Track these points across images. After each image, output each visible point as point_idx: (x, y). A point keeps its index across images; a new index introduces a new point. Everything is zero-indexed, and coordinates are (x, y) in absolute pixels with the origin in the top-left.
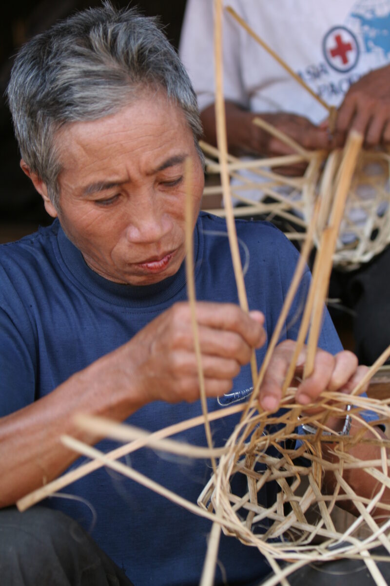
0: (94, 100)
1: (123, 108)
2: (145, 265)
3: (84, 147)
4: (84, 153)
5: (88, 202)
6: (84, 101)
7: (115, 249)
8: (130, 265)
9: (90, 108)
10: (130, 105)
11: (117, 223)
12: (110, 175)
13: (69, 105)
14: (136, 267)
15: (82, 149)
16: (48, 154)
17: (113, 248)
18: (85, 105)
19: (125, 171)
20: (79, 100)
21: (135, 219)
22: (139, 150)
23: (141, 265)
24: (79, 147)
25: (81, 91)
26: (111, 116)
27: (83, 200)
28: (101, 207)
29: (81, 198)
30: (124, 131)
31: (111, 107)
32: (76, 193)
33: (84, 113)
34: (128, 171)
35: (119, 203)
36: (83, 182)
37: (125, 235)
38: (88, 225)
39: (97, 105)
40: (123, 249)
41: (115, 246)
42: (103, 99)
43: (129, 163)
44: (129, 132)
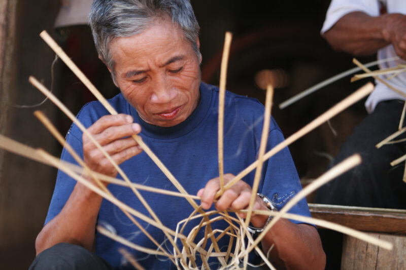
0: (128, 26)
2: (162, 115)
3: (124, 51)
4: (125, 55)
5: (129, 81)
6: (124, 26)
8: (154, 114)
9: (127, 30)
10: (149, 29)
11: (145, 92)
12: (139, 67)
13: (116, 27)
14: (157, 116)
18: (124, 28)
19: (147, 65)
20: (121, 25)
21: (155, 91)
22: (154, 53)
23: (160, 115)
24: (122, 51)
25: (122, 21)
26: (138, 34)
27: (126, 80)
30: (145, 43)
31: (138, 30)
32: (123, 76)
33: (124, 32)
35: (146, 82)
36: (125, 71)
37: (150, 99)
39: (130, 28)
42: (134, 25)
43: (149, 61)
44: (148, 44)
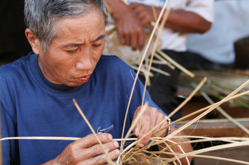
0: (77, 9)
1: (87, 14)
2: (81, 79)
3: (69, 28)
4: (69, 31)
5: (64, 51)
6: (72, 9)
7: (69, 72)
8: (74, 78)
9: (75, 12)
10: (89, 13)
11: (73, 61)
12: (78, 41)
13: (65, 10)
14: (77, 80)
15: (68, 29)
16: (51, 29)
17: (69, 71)
18: (73, 11)
20: (70, 8)
21: (82, 60)
22: (91, 32)
23: (78, 79)
24: (67, 28)
25: (71, 5)
26: (83, 16)
27: (62, 50)
28: (69, 54)
29: (62, 49)
30: (87, 24)
31: (83, 13)
32: (61, 47)
33: (72, 14)
34: (85, 40)
36: (66, 43)
37: (75, 66)
38: (62, 61)
39: (78, 11)
40: (73, 72)
41: (70, 70)
42: (81, 9)
43: (86, 37)
44: (89, 24)
